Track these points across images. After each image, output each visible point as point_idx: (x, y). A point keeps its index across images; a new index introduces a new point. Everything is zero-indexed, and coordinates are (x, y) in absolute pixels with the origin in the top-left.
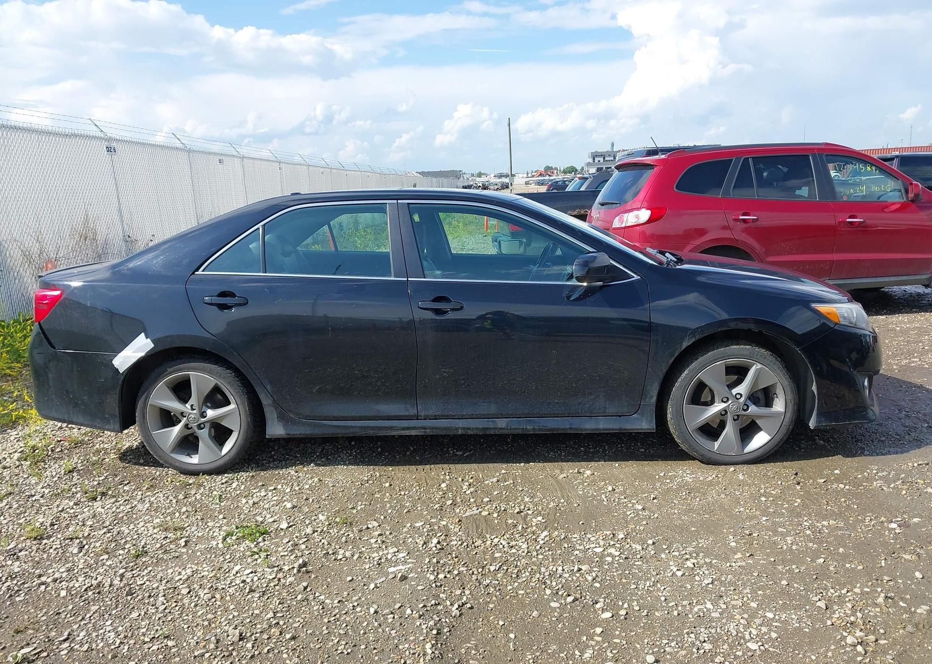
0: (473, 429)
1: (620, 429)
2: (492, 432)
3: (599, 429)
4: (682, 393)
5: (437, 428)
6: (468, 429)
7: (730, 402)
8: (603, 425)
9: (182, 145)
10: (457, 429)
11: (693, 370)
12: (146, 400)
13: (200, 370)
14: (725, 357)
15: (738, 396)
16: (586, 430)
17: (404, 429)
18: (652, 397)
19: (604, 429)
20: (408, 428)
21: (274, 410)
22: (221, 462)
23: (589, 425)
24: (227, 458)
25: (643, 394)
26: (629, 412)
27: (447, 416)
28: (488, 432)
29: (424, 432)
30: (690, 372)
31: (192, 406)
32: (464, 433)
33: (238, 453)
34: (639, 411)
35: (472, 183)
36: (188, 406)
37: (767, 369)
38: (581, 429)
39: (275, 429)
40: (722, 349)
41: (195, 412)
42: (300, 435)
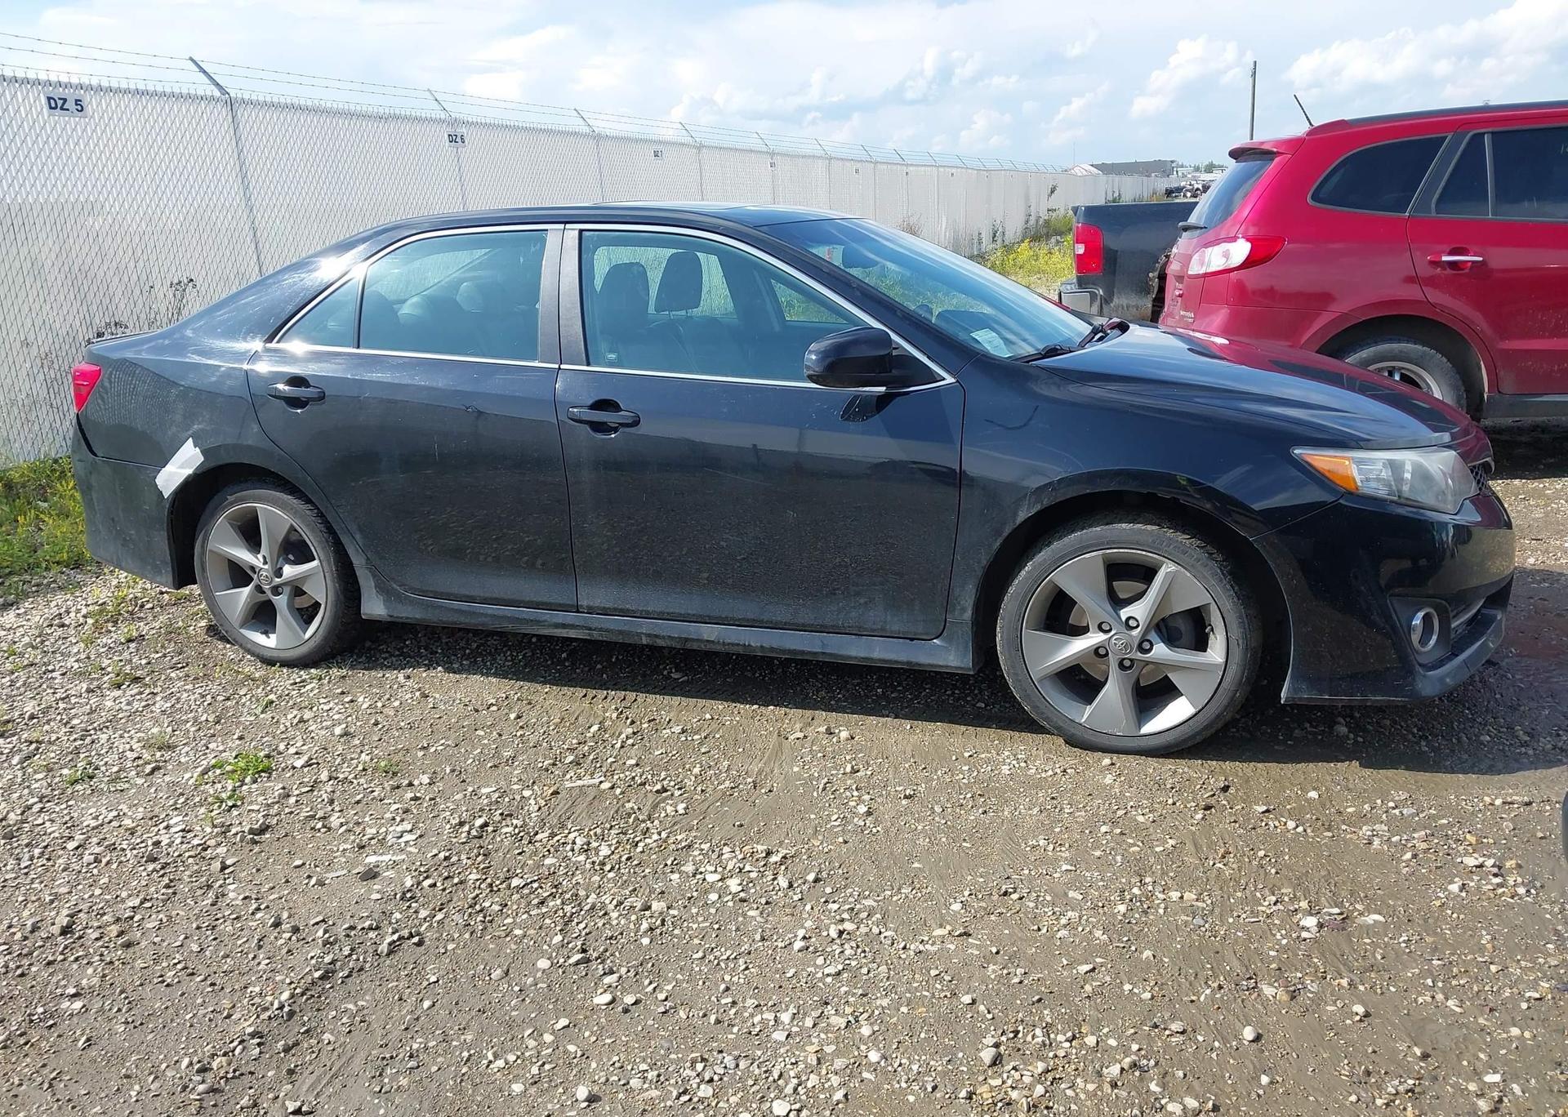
0: (664, 637)
1: (909, 663)
2: (695, 646)
3: (872, 659)
4: (1020, 607)
5: (607, 630)
6: (656, 636)
7: (1113, 632)
8: (880, 651)
9: (587, 128)
10: (639, 635)
11: (1040, 564)
12: (204, 542)
13: (268, 502)
14: (1103, 544)
15: (1132, 623)
16: (850, 658)
17: (557, 626)
18: (964, 610)
19: (880, 660)
20: (564, 626)
21: (369, 574)
22: (304, 650)
23: (856, 649)
24: (311, 644)
25: (948, 605)
26: (927, 634)
27: (621, 610)
28: (688, 646)
29: (589, 635)
30: (1034, 568)
31: (264, 557)
32: (651, 643)
33: (326, 639)
34: (945, 634)
35: (1183, 184)
36: (260, 556)
37: (1189, 575)
38: (841, 656)
39: (374, 607)
40: (1098, 529)
41: (266, 567)
42: (407, 618)
